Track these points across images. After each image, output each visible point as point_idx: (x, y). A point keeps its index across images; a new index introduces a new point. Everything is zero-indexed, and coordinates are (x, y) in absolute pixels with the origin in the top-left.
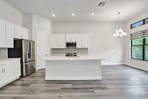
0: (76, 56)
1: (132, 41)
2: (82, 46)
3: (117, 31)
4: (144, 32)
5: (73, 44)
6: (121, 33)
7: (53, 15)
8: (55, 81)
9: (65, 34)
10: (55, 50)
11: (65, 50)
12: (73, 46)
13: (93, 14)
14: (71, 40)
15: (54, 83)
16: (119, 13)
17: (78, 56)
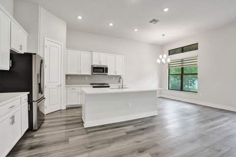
0: (109, 87)
1: (169, 69)
2: (116, 72)
3: (161, 56)
4: (182, 60)
5: (103, 68)
6: (166, 59)
7: (80, 18)
8: (103, 126)
9: (91, 52)
10: (69, 78)
11: (87, 78)
12: (103, 72)
13: (136, 30)
14: (100, 62)
15: (106, 129)
16: (163, 35)
17: (111, 87)
